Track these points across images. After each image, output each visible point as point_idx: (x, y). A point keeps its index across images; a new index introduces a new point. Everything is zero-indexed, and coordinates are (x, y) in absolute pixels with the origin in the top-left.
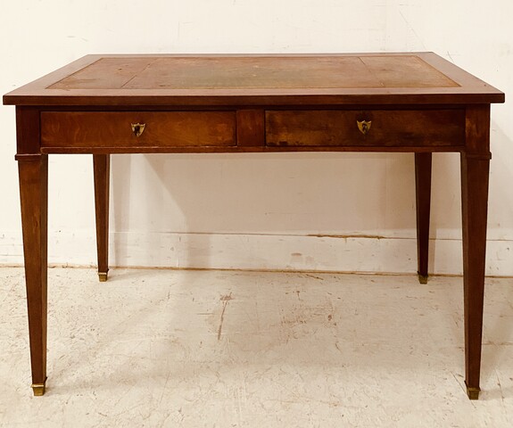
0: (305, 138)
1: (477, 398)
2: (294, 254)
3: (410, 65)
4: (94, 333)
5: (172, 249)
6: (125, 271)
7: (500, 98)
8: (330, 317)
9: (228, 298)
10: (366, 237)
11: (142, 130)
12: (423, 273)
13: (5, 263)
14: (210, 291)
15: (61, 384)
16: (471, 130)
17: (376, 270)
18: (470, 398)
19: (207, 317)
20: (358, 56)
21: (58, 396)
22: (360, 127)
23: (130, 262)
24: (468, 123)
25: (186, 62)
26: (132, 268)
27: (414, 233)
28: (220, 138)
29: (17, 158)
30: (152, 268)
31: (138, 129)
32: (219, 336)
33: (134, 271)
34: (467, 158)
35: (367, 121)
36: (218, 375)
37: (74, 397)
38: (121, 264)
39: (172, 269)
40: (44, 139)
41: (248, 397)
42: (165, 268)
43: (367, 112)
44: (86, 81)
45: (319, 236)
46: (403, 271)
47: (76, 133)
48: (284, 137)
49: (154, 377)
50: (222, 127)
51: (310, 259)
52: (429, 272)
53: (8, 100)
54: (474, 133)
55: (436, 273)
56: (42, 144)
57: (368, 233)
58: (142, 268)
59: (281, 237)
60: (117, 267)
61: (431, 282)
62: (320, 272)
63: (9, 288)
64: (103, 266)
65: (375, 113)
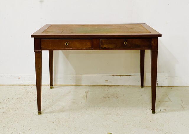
0: (110, 46)
1: (154, 113)
2: (106, 81)
3: (139, 27)
4: (51, 101)
5: (71, 79)
6: (57, 86)
7: (160, 36)
8: (116, 96)
9: (88, 92)
10: (126, 75)
11: (68, 44)
12: (142, 85)
13: (21, 84)
14: (82, 91)
15: (45, 112)
16: (153, 44)
17: (129, 85)
18: (153, 113)
19: (82, 97)
20: (124, 25)
21: (44, 115)
22: (125, 43)
23: (58, 84)
24: (152, 42)
25: (76, 26)
26: (59, 85)
27: (140, 74)
28: (88, 46)
29: (34, 51)
30: (65, 85)
31: (67, 44)
32: (86, 101)
33: (60, 86)
34: (152, 51)
35: (126, 42)
36: (86, 109)
37: (49, 115)
38: (56, 84)
39: (71, 85)
40: (42, 46)
41: (95, 114)
42: (69, 85)
43: (126, 39)
44: (51, 31)
45: (113, 75)
46: (137, 85)
47: (50, 45)
48: (105, 46)
49: (69, 110)
50: (88, 43)
51: (110, 82)
52: (144, 85)
53: (32, 36)
54: (154, 45)
55: (146, 85)
56: (41, 48)
57: (127, 75)
58: (62, 85)
59: (102, 76)
60: (55, 85)
61: (144, 88)
62: (113, 86)
63: (24, 90)
64: (51, 84)
65: (128, 39)
